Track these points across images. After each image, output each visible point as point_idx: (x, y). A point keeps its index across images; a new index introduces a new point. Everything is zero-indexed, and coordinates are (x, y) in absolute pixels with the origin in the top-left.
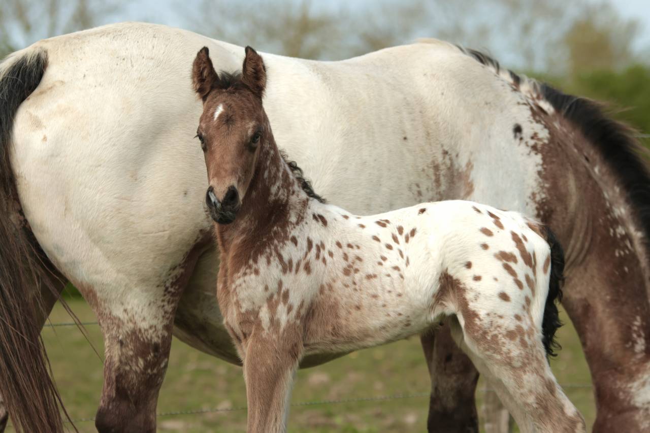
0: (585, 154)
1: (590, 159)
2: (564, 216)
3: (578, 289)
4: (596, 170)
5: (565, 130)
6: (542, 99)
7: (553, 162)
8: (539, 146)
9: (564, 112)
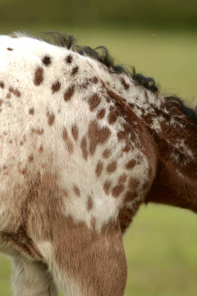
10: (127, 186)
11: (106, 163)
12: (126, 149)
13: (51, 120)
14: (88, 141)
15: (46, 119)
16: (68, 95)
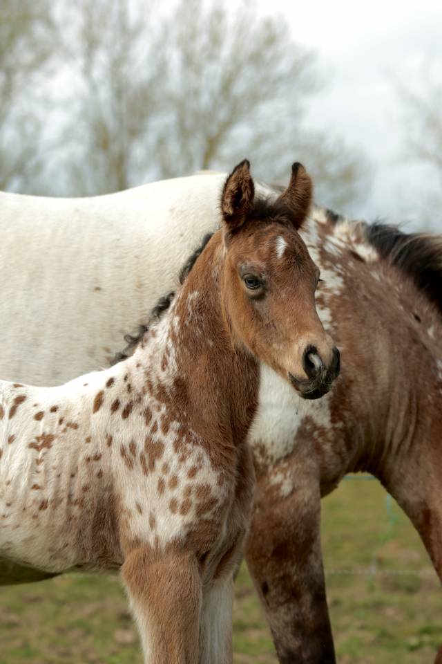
0: (416, 312)
1: (422, 318)
2: (371, 387)
3: (415, 489)
4: (431, 332)
5: (390, 281)
6: (363, 243)
7: (349, 319)
8: (326, 299)
9: (391, 259)
10: (193, 498)
11: (167, 479)
12: (183, 459)
13: (110, 441)
14: (146, 456)
15: (105, 441)
16: (126, 414)
